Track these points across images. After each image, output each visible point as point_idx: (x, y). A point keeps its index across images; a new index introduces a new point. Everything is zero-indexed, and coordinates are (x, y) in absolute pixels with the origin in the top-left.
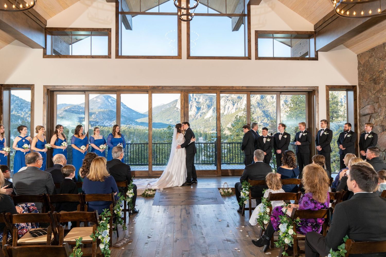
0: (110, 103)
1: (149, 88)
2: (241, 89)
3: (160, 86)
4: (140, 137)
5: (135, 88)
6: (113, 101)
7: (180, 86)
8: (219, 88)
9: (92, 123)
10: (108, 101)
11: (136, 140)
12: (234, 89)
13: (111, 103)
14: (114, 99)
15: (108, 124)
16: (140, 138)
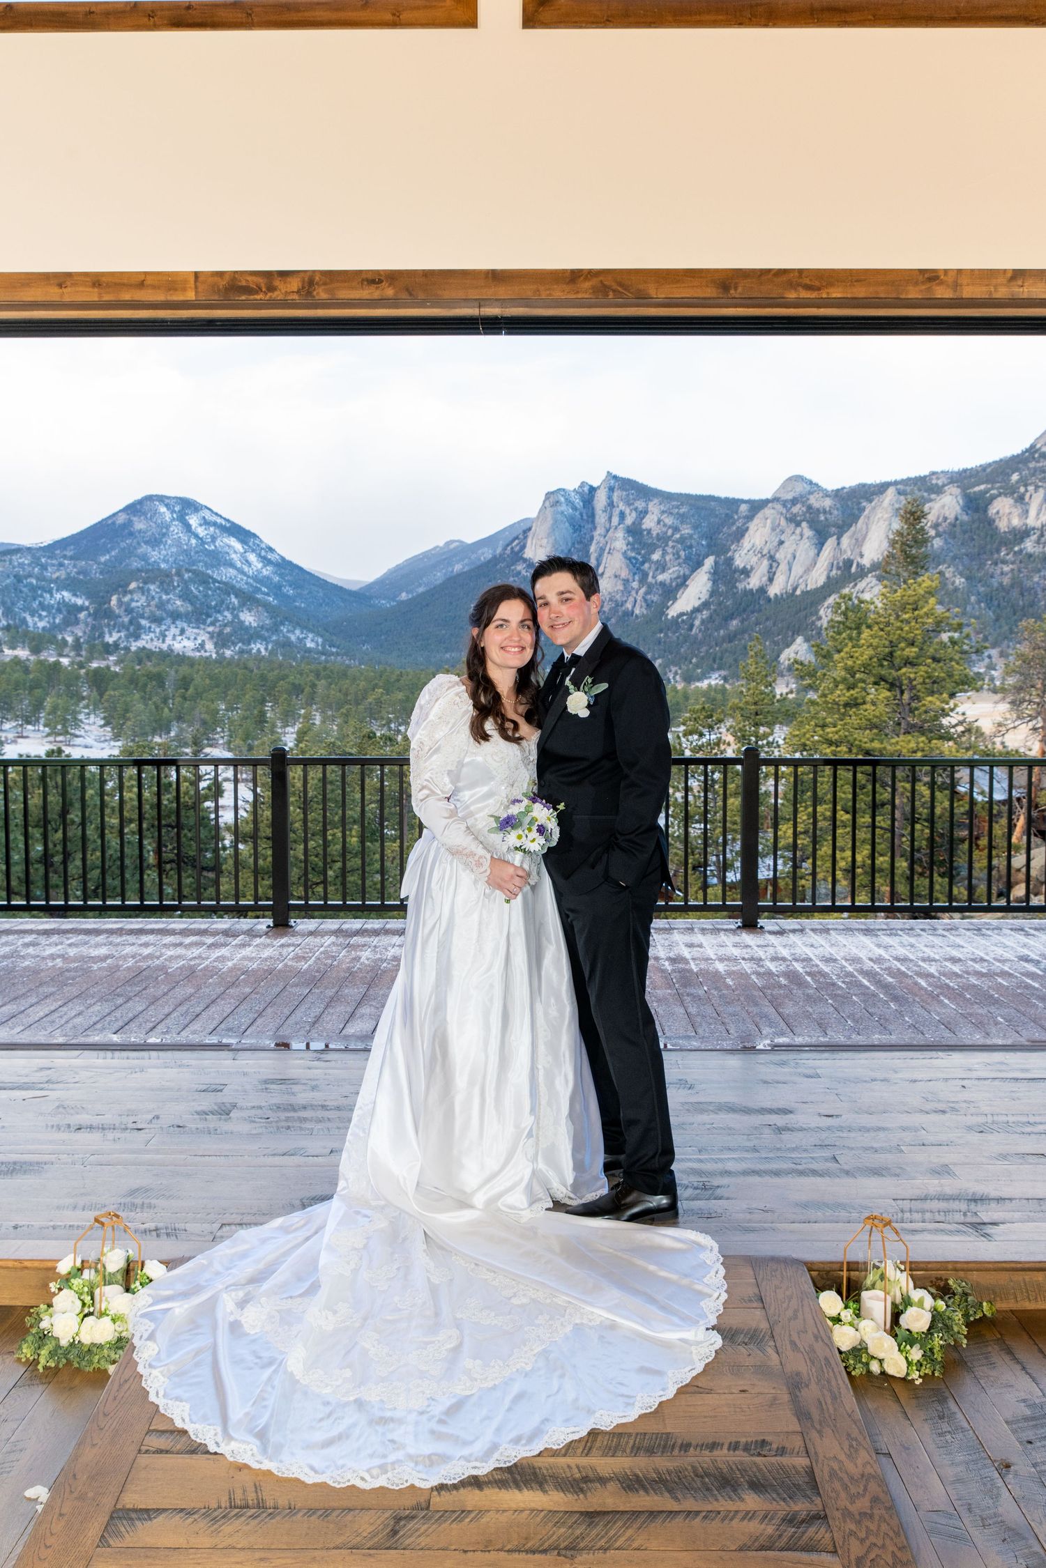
0: (196, 536)
1: (191, 296)
2: (1002, 293)
3: (284, 274)
4: (343, 710)
5: (69, 295)
6: (212, 529)
7: (464, 274)
8: (809, 288)
9: (111, 635)
10: (188, 527)
11: (323, 722)
12: (942, 292)
13: (201, 539)
14: (214, 518)
15: (186, 643)
16: (342, 714)
